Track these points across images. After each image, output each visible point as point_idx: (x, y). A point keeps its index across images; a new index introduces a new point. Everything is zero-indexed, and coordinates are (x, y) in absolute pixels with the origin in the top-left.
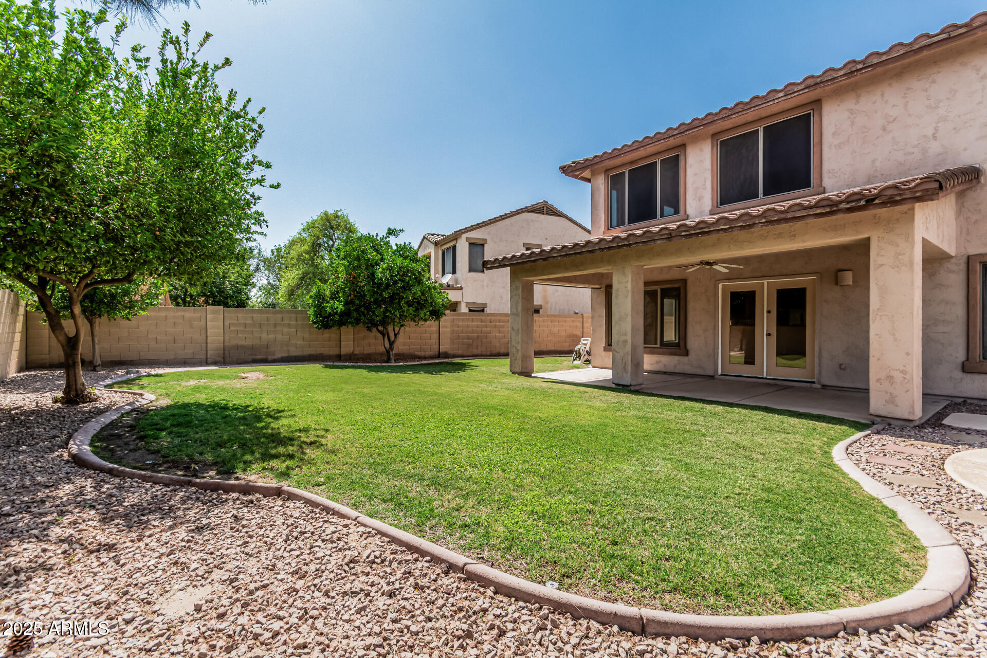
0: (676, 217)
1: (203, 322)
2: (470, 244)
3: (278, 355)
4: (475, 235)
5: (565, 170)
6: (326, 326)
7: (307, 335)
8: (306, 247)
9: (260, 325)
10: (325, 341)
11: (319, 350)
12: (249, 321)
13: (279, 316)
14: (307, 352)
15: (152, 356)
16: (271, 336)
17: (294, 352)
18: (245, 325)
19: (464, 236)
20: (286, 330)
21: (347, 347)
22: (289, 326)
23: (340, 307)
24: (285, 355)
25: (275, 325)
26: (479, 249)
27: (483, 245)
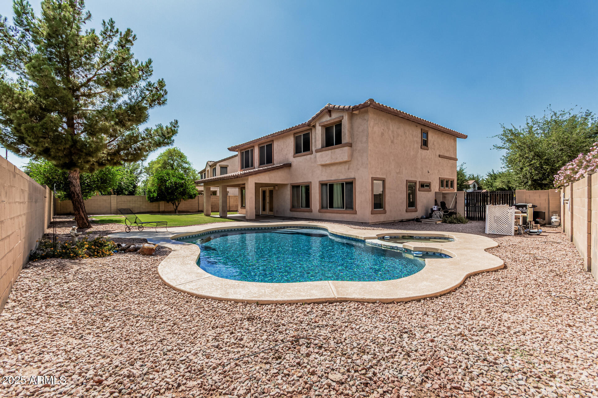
0: (252, 168)
1: (110, 201)
2: (221, 167)
3: (136, 212)
4: (223, 163)
5: (229, 149)
6: (151, 202)
7: (147, 205)
8: (160, 165)
9: (130, 201)
10: (153, 206)
11: (152, 210)
12: (126, 200)
13: (136, 198)
14: (147, 210)
15: (93, 212)
16: (134, 205)
17: (142, 211)
18: (124, 201)
19: (218, 165)
20: (139, 203)
21: (162, 208)
22: (140, 201)
23: (155, 195)
24: (139, 211)
25: (135, 201)
26: (225, 169)
27: (227, 168)
